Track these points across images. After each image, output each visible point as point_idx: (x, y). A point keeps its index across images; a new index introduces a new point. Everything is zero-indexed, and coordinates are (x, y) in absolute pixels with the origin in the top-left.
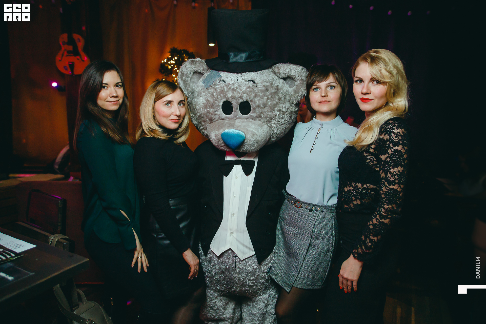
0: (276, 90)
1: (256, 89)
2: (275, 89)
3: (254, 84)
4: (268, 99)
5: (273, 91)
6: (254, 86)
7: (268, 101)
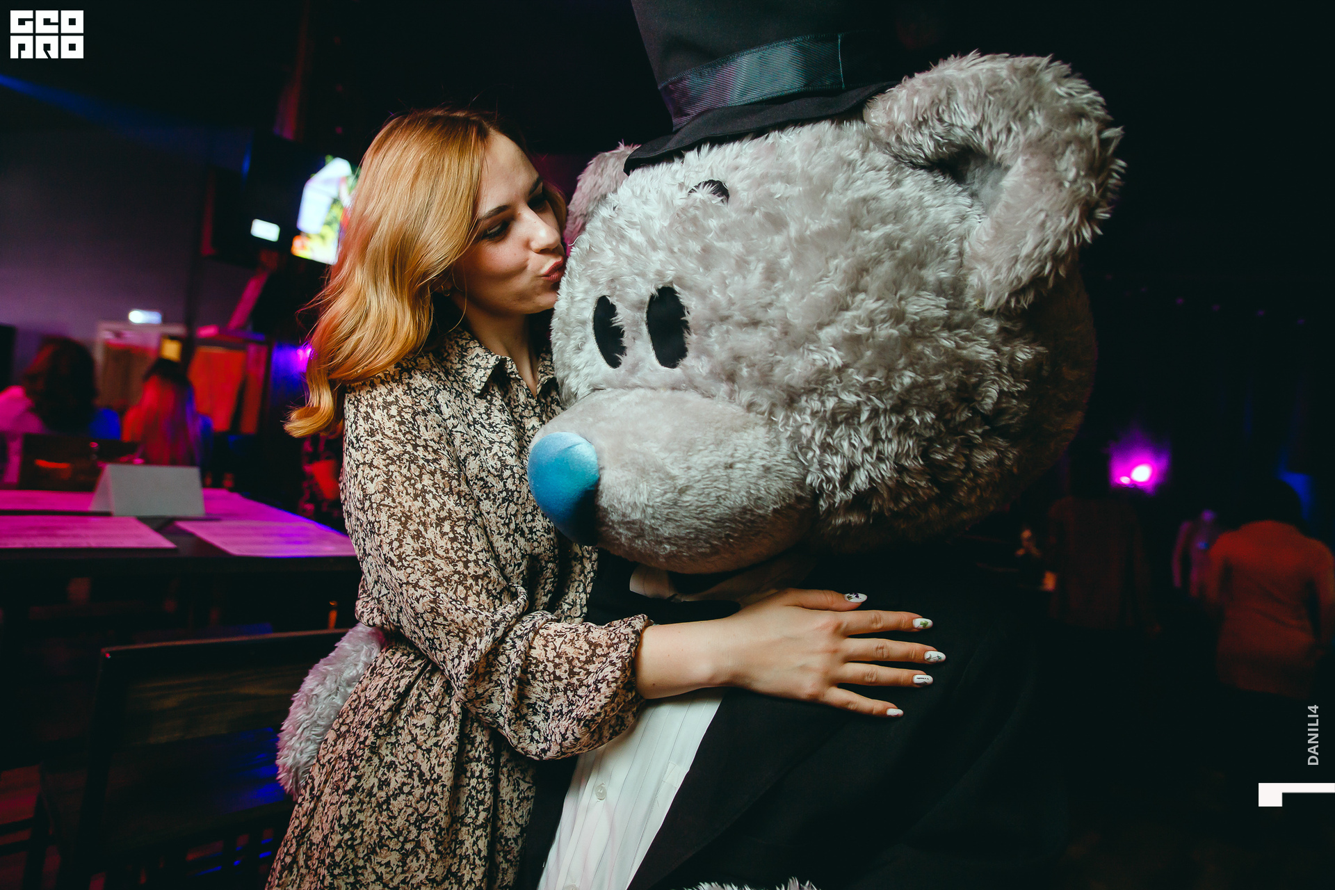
0: (836, 221)
1: (713, 223)
2: (838, 216)
3: (717, 200)
4: (771, 274)
5: (815, 226)
6: (716, 207)
7: (778, 285)
